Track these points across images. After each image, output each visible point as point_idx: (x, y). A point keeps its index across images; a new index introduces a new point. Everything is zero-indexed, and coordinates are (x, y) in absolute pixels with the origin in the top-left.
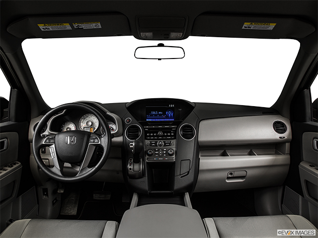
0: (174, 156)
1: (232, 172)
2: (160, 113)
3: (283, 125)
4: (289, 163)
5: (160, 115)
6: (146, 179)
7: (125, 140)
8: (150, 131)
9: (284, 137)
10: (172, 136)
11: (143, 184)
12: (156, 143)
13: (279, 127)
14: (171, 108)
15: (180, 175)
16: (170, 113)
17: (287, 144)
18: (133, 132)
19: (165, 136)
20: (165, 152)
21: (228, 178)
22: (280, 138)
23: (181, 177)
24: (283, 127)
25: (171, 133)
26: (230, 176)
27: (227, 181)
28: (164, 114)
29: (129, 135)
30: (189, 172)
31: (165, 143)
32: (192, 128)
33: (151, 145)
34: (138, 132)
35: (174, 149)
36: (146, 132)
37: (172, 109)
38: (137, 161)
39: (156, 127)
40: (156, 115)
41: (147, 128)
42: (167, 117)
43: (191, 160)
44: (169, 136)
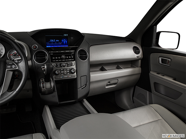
0: (75, 74)
1: (109, 81)
2: (57, 41)
3: (138, 49)
4: (141, 72)
5: (57, 42)
6: (56, 93)
7: (33, 63)
8: (55, 55)
9: (139, 57)
10: (72, 58)
11: (54, 98)
12: (60, 65)
13: (136, 50)
14: (65, 36)
15: (81, 87)
16: (64, 41)
17: (139, 61)
18: (40, 57)
19: (67, 59)
20: (68, 71)
21: (107, 85)
22: (137, 57)
23: (82, 89)
24: (138, 50)
25: (71, 56)
26: (108, 84)
27: (106, 87)
28: (60, 41)
29: (37, 59)
30: (86, 85)
31: (68, 64)
32: (85, 52)
33: (57, 67)
34: (45, 56)
35: (75, 68)
36: (52, 56)
37: (66, 38)
38: (48, 80)
39: (59, 52)
40: (54, 42)
41: (52, 53)
42: (63, 44)
43: (87, 76)
44: (70, 59)
